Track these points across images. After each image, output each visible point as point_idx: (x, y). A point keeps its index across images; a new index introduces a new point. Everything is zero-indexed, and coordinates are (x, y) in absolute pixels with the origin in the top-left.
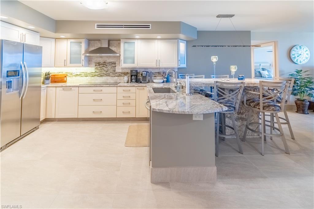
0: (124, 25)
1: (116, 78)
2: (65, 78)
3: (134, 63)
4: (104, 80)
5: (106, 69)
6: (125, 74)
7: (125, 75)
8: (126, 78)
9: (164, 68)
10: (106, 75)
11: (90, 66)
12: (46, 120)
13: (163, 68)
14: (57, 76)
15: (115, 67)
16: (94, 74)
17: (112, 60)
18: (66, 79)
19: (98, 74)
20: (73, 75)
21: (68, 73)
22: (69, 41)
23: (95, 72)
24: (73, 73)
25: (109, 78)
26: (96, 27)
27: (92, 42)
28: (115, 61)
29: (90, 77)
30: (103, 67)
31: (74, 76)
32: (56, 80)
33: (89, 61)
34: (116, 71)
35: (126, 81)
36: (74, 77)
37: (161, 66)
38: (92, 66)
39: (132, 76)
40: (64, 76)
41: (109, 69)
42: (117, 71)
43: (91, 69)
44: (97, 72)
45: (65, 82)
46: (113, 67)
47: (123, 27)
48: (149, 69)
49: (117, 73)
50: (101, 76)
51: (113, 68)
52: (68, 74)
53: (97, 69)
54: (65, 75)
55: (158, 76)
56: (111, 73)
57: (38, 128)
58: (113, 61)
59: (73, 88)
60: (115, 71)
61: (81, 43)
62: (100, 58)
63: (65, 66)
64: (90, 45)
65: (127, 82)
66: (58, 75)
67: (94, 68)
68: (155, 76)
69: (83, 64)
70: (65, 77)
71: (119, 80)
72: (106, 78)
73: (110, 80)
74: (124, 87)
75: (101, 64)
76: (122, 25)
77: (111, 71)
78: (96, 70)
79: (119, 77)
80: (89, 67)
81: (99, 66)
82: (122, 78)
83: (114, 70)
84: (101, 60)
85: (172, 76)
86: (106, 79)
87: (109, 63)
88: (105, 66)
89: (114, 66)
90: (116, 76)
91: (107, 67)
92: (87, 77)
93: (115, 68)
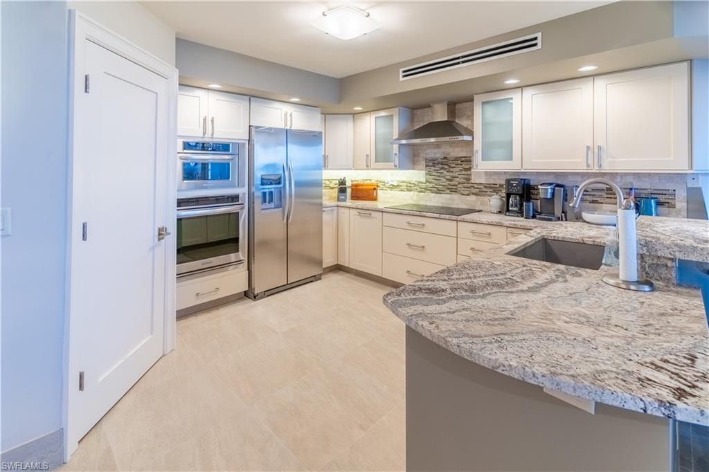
0: (463, 57)
1: (473, 198)
2: (375, 191)
3: (512, 159)
4: (444, 201)
5: (448, 175)
6: (495, 189)
7: (494, 191)
8: (495, 201)
9: (634, 174)
10: (449, 189)
11: (416, 167)
12: (338, 268)
13: (626, 174)
14: (360, 187)
15: (470, 169)
16: (424, 186)
17: (462, 151)
18: (377, 193)
19: (431, 185)
20: (387, 185)
21: (380, 182)
22: (374, 116)
23: (427, 181)
24: (386, 182)
25: (455, 196)
26: (401, 76)
27: (419, 112)
28: (468, 155)
29: (416, 193)
30: (442, 171)
31: (389, 188)
32: (360, 194)
33: (414, 156)
34: (472, 181)
35: (496, 210)
36: (389, 191)
37: (607, 168)
38: (420, 167)
39: (508, 196)
40: (373, 188)
41: (456, 175)
42: (474, 179)
43: (417, 175)
44: (430, 182)
45: (375, 199)
46: (466, 170)
47: (459, 63)
48: (570, 178)
49: (476, 186)
50: (439, 191)
51: (464, 172)
52: (380, 184)
53: (430, 175)
54: (372, 185)
55: (608, 200)
56: (461, 186)
57: (320, 279)
58: (465, 155)
59: (374, 214)
60: (468, 180)
61: (392, 116)
62: (435, 148)
63: (368, 166)
64: (415, 120)
65: (500, 212)
66: (362, 185)
67: (424, 172)
68: (594, 202)
69: (397, 164)
70: (375, 189)
71: (479, 203)
72: (448, 196)
73: (457, 201)
74: (474, 225)
75: (438, 164)
76: (458, 58)
77: (461, 181)
78: (428, 176)
79: (479, 197)
80: (413, 169)
81: (434, 166)
82: (486, 198)
83: (467, 176)
84: (437, 154)
85: (674, 207)
86: (450, 199)
87: (457, 159)
88: (446, 167)
89: (467, 167)
90: (473, 194)
91: (452, 170)
92: (412, 192)
93: (469, 173)
